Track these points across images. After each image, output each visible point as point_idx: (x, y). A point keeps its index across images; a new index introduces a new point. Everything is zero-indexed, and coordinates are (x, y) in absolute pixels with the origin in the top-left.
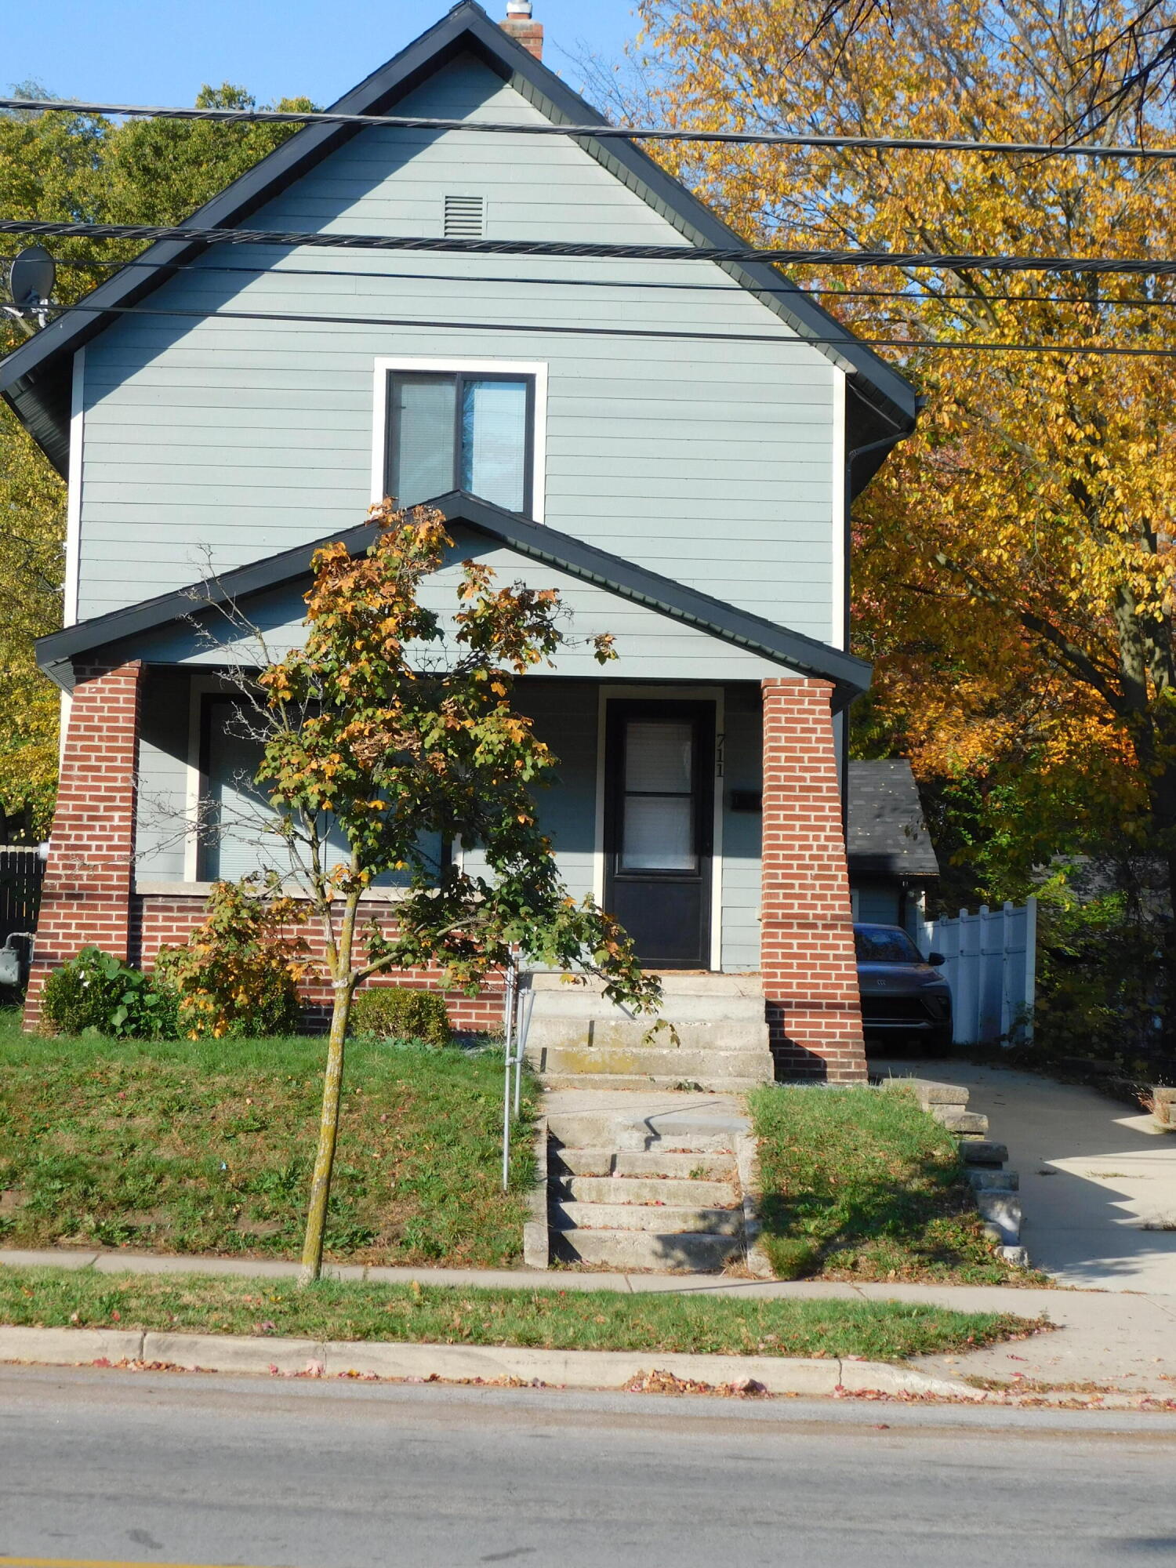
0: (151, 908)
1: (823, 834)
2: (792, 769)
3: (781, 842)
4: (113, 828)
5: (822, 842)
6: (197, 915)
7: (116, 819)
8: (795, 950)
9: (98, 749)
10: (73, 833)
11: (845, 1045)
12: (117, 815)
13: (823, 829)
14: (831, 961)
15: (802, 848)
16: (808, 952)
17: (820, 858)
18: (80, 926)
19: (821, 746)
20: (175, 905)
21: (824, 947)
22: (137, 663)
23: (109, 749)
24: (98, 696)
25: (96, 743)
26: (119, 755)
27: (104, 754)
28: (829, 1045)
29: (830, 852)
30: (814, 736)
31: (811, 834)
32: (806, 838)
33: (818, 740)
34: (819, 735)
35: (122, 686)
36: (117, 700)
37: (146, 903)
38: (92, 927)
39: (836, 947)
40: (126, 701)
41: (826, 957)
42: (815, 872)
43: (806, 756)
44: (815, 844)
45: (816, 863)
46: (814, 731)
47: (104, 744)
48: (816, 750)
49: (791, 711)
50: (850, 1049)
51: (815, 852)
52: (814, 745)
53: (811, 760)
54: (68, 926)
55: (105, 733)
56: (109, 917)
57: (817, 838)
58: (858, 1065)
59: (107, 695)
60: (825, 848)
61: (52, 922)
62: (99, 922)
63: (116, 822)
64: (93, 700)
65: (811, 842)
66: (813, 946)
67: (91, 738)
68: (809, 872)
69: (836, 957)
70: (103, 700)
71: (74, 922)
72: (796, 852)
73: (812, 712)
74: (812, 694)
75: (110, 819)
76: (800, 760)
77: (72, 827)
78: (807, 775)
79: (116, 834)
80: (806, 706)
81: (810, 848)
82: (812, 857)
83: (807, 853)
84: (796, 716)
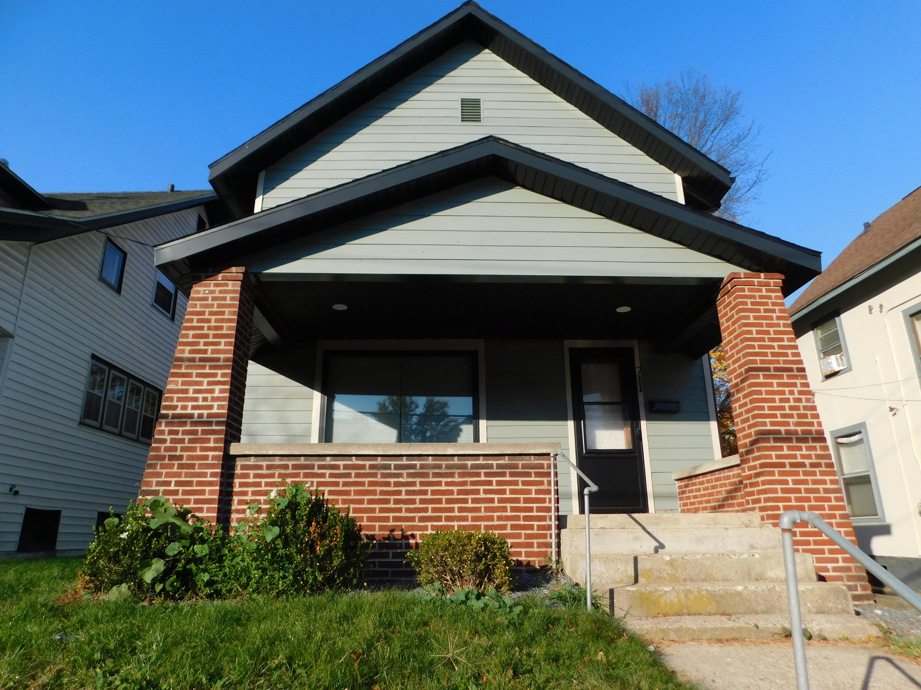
0: (243, 467)
1: (796, 390)
2: (763, 340)
3: (764, 396)
4: (214, 399)
5: (797, 396)
6: (283, 471)
7: (217, 391)
8: (791, 486)
9: (206, 336)
10: (180, 404)
11: (848, 569)
12: (217, 388)
13: (795, 385)
14: (822, 495)
15: (781, 400)
16: (802, 487)
17: (797, 408)
18: (178, 484)
19: (781, 322)
20: (264, 463)
21: (815, 482)
22: (242, 269)
23: (215, 336)
24: (210, 296)
25: (205, 331)
26: (223, 341)
27: (211, 340)
28: (835, 569)
29: (804, 404)
30: (774, 315)
31: (787, 389)
32: (783, 393)
33: (778, 318)
34: (778, 314)
35: (230, 288)
36: (225, 299)
37: (239, 463)
38: (190, 484)
39: (824, 482)
40: (232, 299)
41: (817, 491)
42: (796, 420)
43: (771, 330)
44: (791, 397)
45: (795, 412)
46: (774, 311)
47: (211, 332)
48: (778, 325)
49: (754, 297)
50: (853, 573)
51: (792, 403)
52: (775, 321)
53: (776, 332)
54: (168, 484)
55: (213, 324)
56: (204, 475)
57: (792, 393)
58: (864, 588)
59: (217, 295)
60: (800, 400)
61: (154, 480)
62: (195, 479)
63: (217, 394)
64: (206, 299)
65: (787, 396)
66: (805, 482)
67: (202, 328)
68: (790, 420)
69: (826, 491)
70: (214, 299)
71: (173, 480)
72: (777, 404)
73: (770, 298)
74: (767, 284)
75: (212, 391)
76: (768, 333)
77: (179, 400)
78: (775, 344)
79: (215, 404)
80: (764, 293)
81: (788, 400)
82: (791, 408)
83: (787, 405)
84: (758, 300)
